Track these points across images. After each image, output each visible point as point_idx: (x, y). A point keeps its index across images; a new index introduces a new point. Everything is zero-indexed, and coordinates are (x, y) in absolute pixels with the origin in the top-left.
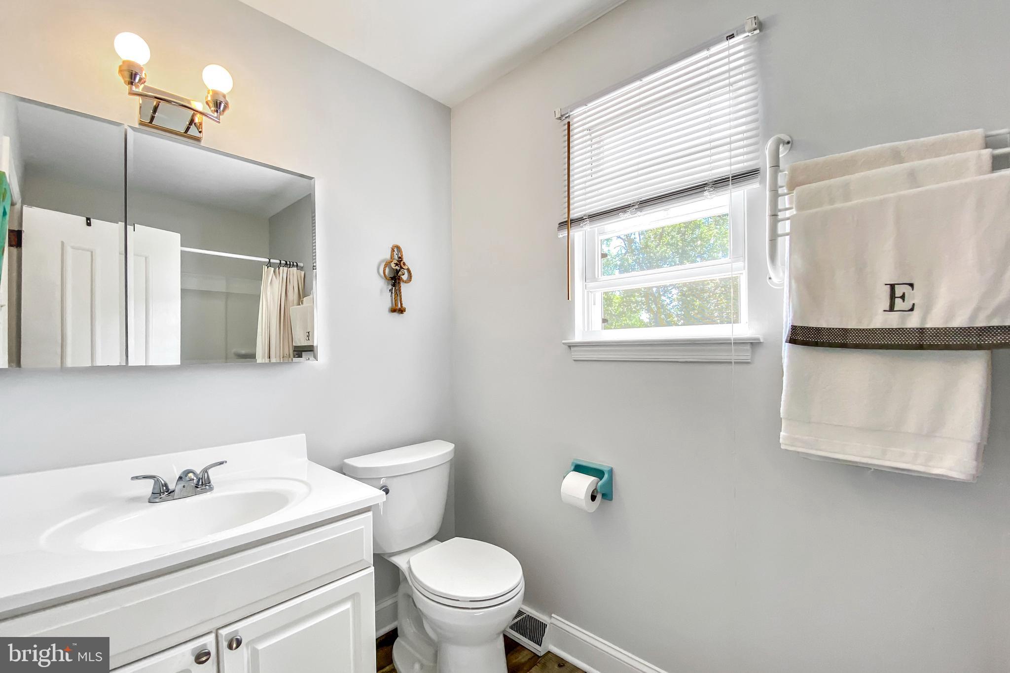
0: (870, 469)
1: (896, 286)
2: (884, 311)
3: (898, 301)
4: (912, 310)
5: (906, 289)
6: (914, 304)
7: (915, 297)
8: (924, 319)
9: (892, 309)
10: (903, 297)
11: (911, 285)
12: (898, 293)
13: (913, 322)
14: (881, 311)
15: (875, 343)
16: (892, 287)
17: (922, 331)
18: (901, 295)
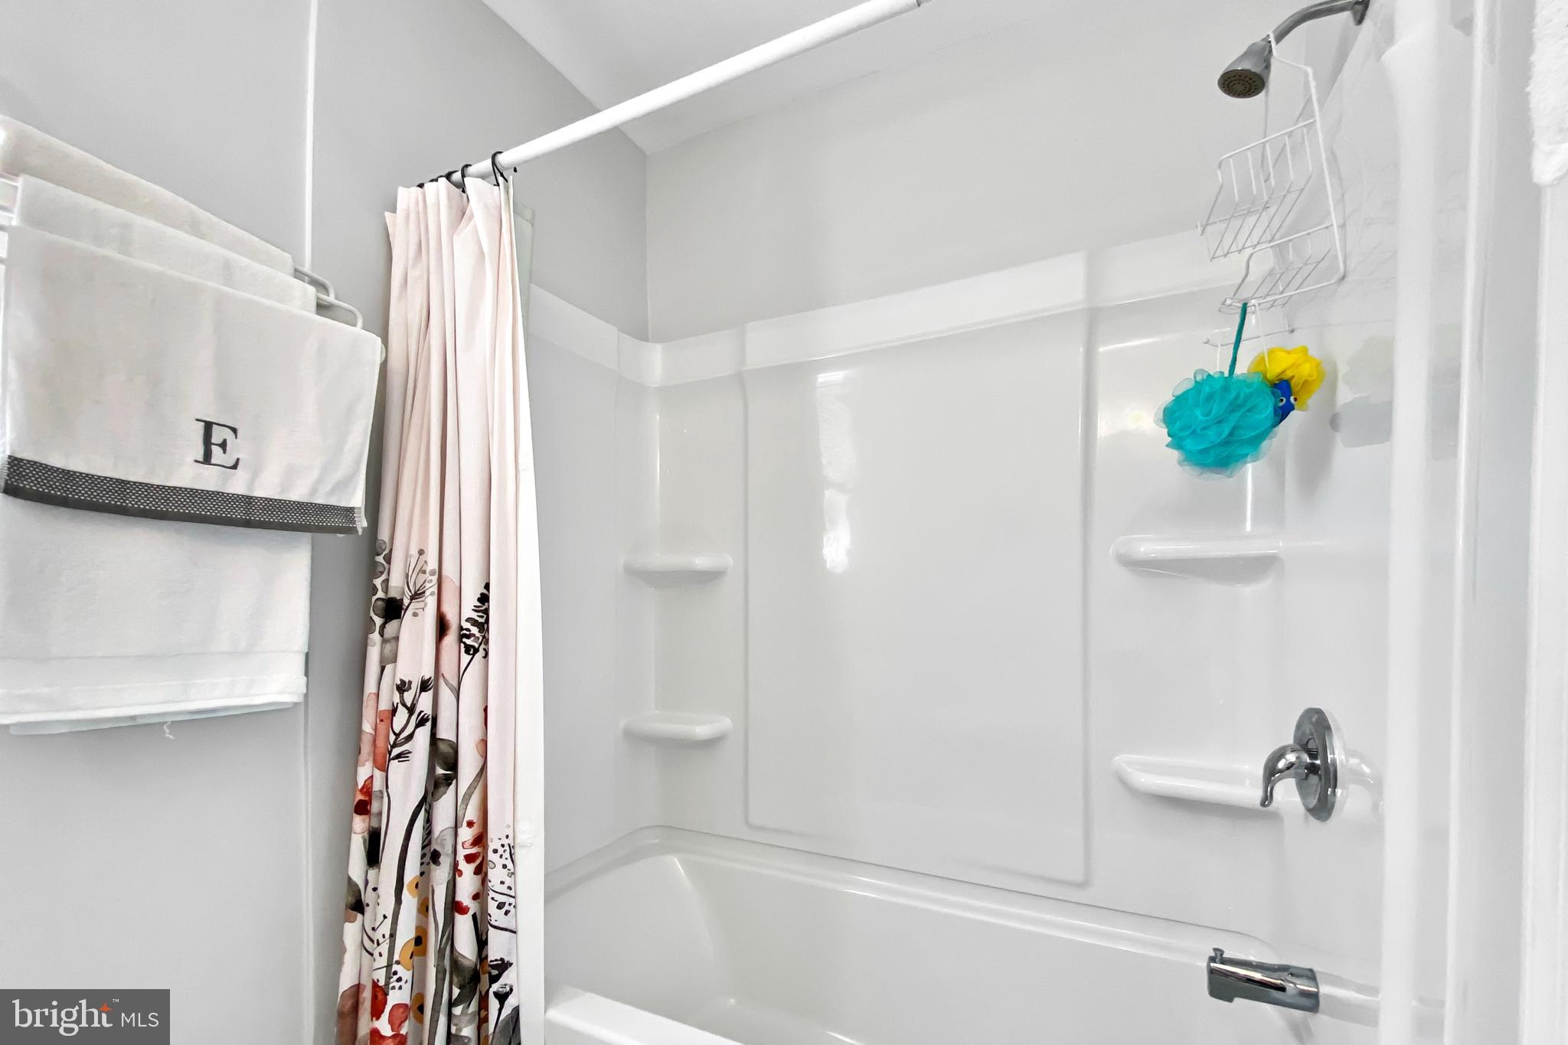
0: (166, 722)
1: (214, 426)
2: (196, 461)
3: (216, 451)
4: (235, 467)
5: (228, 434)
6: (238, 459)
7: (238, 448)
8: (251, 483)
9: (207, 459)
10: (223, 445)
11: (234, 430)
12: (216, 438)
13: (237, 485)
14: (190, 459)
15: (195, 513)
16: (208, 426)
17: (248, 500)
18: (220, 441)
